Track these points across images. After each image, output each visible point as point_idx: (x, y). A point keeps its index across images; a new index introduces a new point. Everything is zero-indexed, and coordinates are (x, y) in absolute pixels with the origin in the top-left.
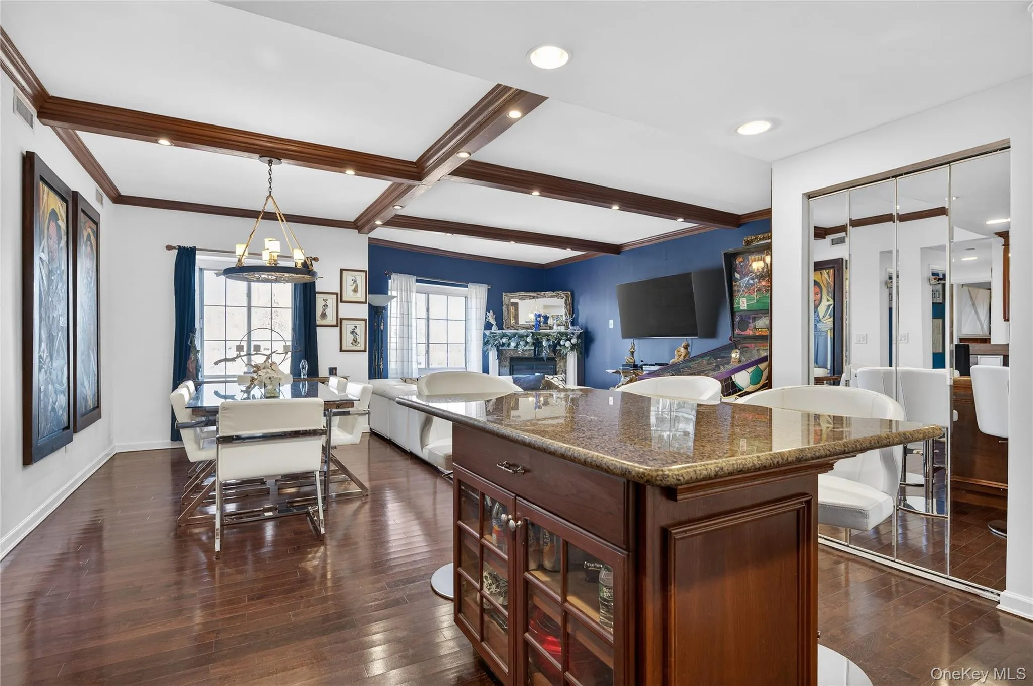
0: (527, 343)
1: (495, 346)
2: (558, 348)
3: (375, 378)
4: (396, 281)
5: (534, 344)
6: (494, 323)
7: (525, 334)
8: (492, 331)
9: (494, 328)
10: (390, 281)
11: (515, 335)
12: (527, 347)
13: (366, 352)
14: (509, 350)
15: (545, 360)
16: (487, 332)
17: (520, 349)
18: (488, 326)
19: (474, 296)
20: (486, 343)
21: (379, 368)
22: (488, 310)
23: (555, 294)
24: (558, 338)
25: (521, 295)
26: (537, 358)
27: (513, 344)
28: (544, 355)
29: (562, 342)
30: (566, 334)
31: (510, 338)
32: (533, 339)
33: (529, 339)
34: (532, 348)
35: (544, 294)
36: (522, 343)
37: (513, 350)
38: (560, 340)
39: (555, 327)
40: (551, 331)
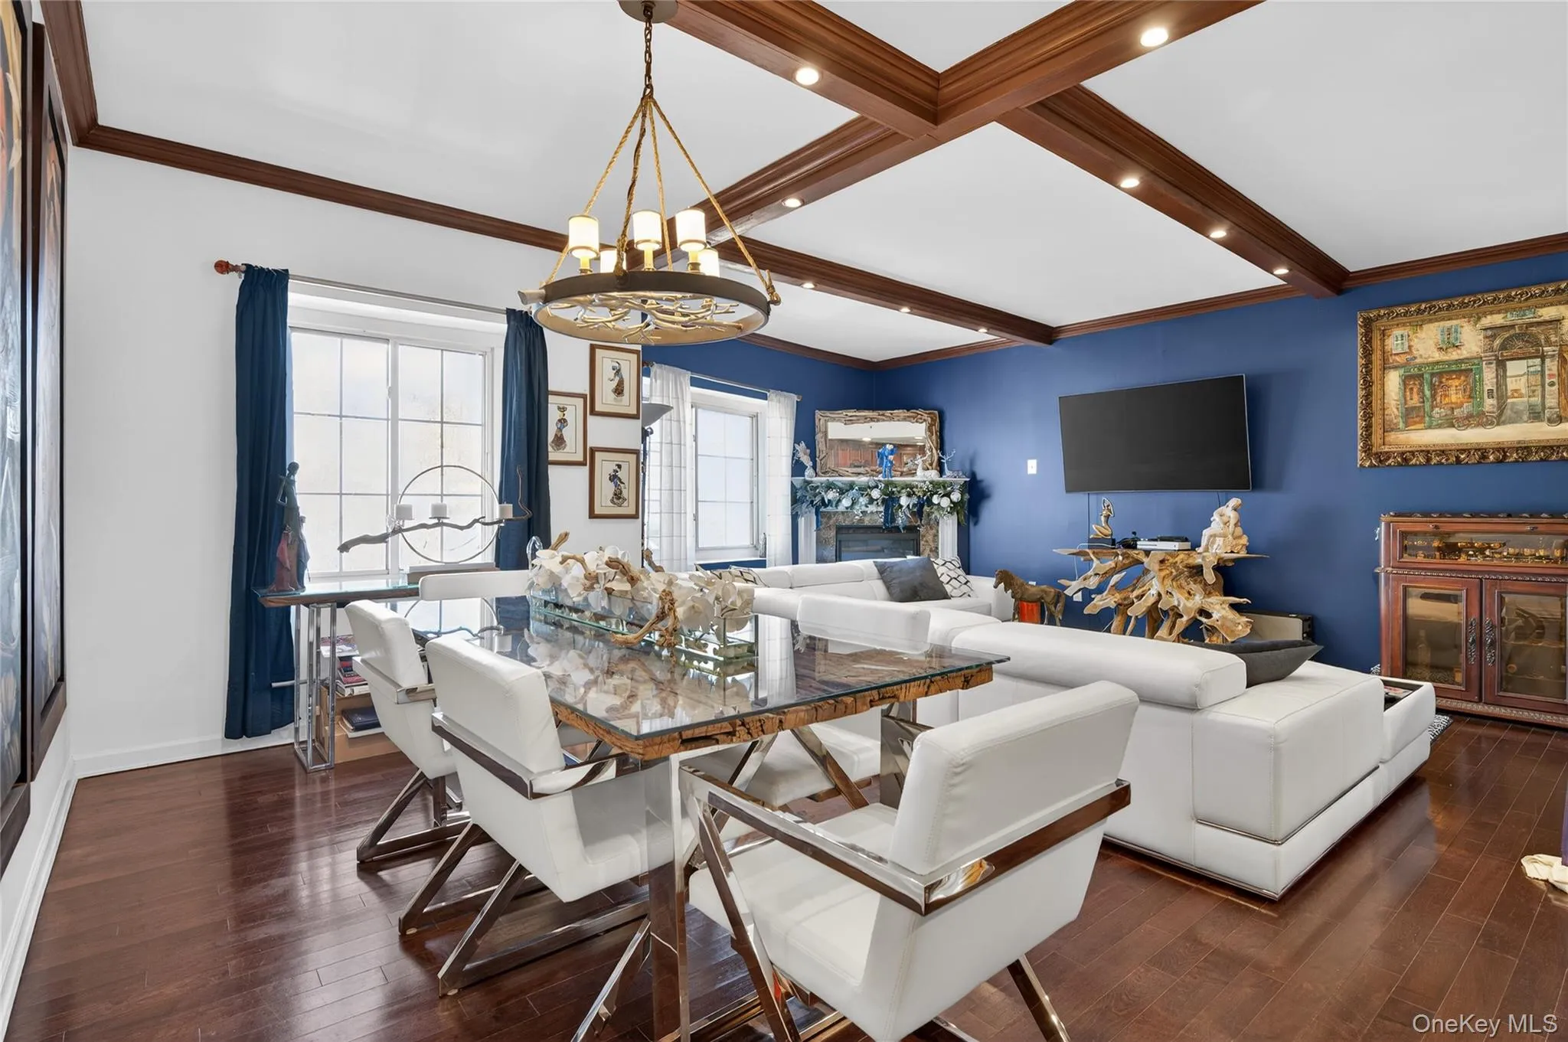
0: (872, 501)
1: (814, 505)
2: (926, 509)
5: (884, 501)
7: (869, 484)
11: (851, 486)
12: (872, 508)
14: (838, 513)
15: (903, 530)
17: (858, 510)
18: (797, 468)
19: (776, 414)
20: (795, 501)
23: (911, 414)
24: (929, 491)
25: (849, 414)
26: (889, 528)
27: (846, 502)
28: (901, 520)
29: (935, 500)
30: (944, 485)
31: (842, 492)
32: (884, 493)
33: (876, 494)
34: (882, 509)
35: (891, 414)
36: (863, 500)
37: (843, 513)
38: (932, 495)
39: (920, 472)
40: (914, 479)
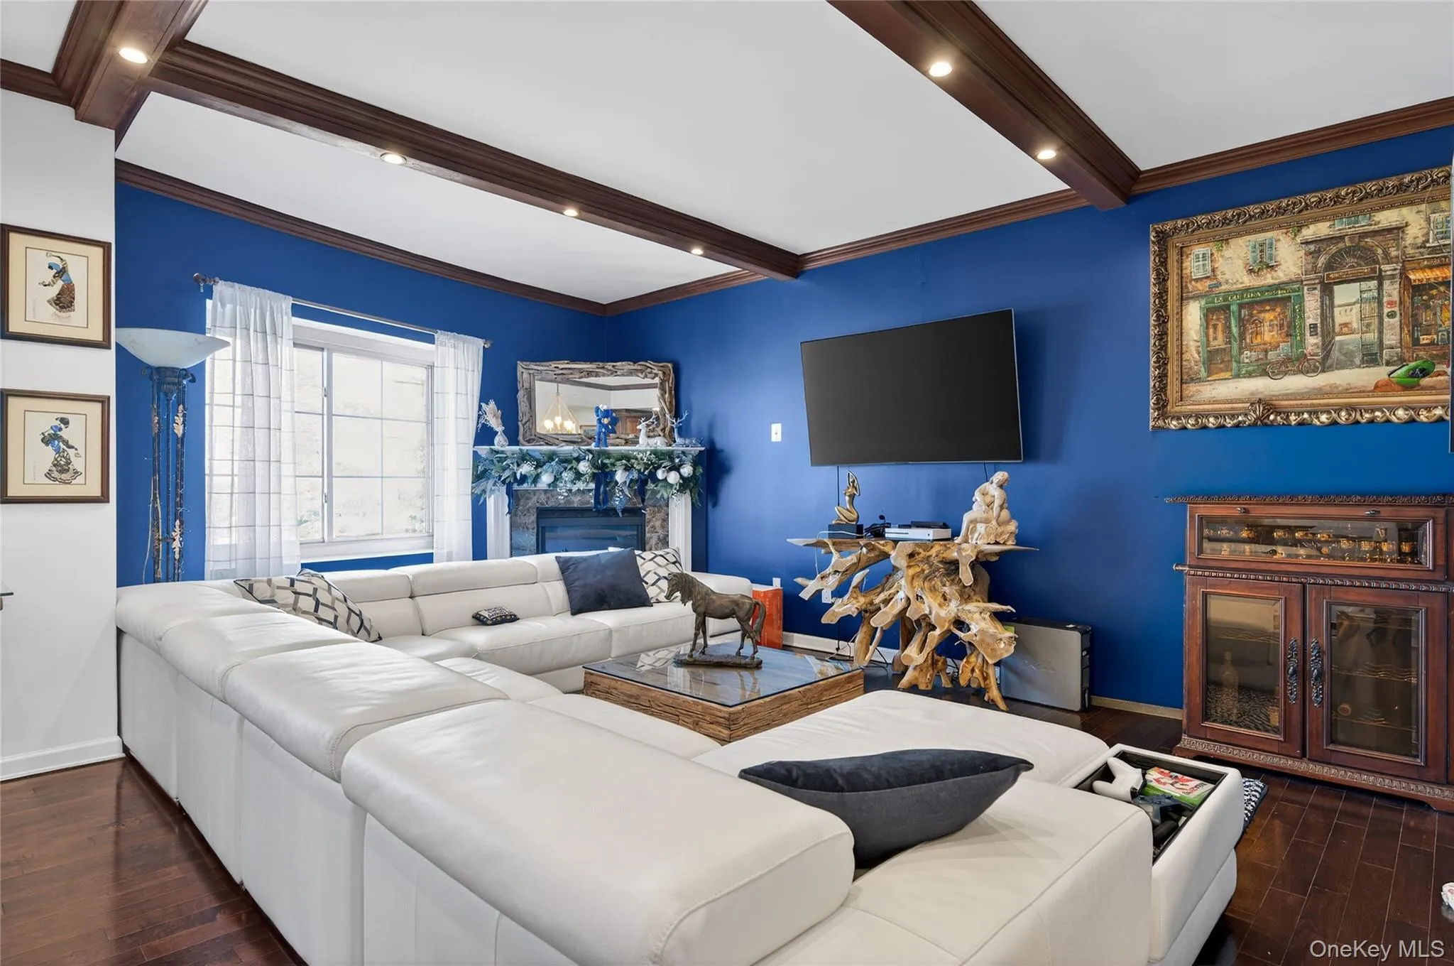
0: (579, 476)
1: (504, 482)
2: (650, 486)
3: (156, 581)
4: (229, 307)
5: (594, 477)
6: (499, 428)
7: (575, 455)
8: (496, 447)
9: (500, 442)
10: (209, 303)
11: (551, 457)
12: (580, 485)
13: (108, 501)
14: (535, 492)
15: (620, 514)
16: (483, 450)
17: (562, 489)
18: (484, 435)
19: (450, 364)
20: (479, 476)
21: (168, 549)
22: (484, 398)
23: (639, 368)
24: (652, 464)
25: (561, 366)
26: (602, 509)
27: (546, 479)
28: (617, 502)
29: (660, 474)
30: (670, 456)
31: (539, 465)
32: (593, 464)
33: (583, 467)
34: (592, 486)
35: (613, 366)
36: (567, 476)
37: (546, 491)
38: (656, 469)
39: (642, 439)
40: (637, 447)
